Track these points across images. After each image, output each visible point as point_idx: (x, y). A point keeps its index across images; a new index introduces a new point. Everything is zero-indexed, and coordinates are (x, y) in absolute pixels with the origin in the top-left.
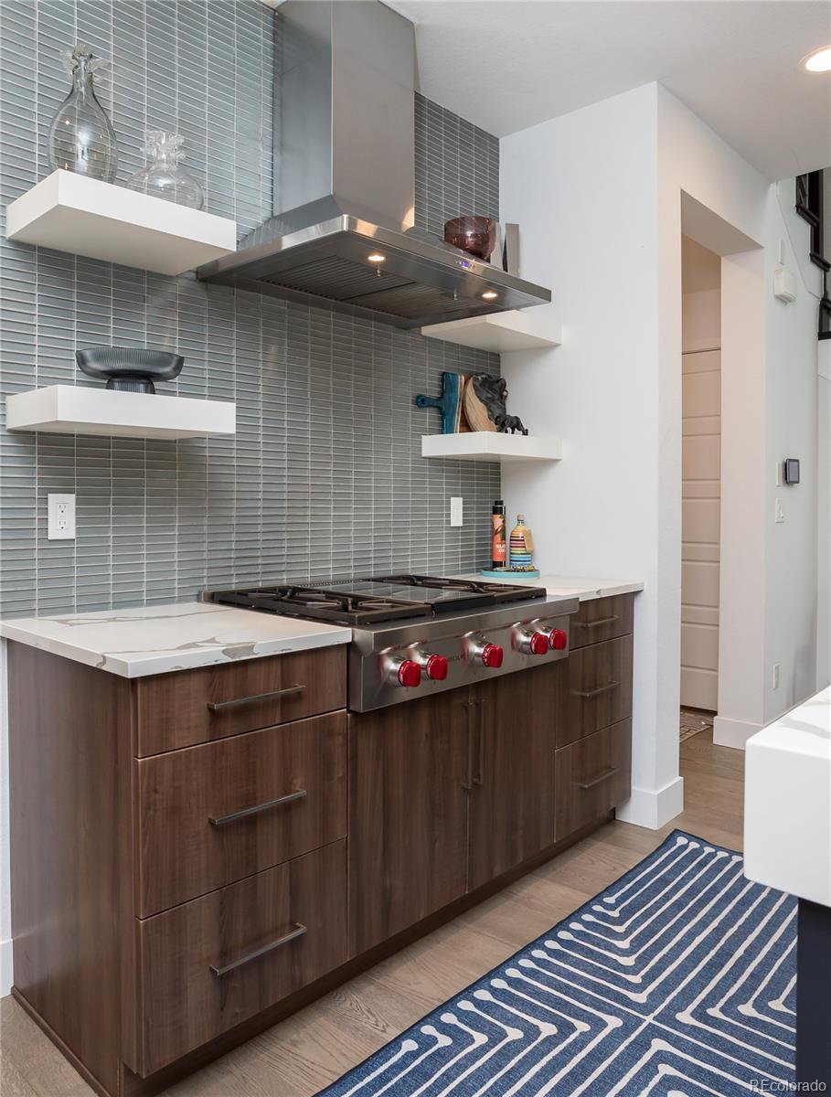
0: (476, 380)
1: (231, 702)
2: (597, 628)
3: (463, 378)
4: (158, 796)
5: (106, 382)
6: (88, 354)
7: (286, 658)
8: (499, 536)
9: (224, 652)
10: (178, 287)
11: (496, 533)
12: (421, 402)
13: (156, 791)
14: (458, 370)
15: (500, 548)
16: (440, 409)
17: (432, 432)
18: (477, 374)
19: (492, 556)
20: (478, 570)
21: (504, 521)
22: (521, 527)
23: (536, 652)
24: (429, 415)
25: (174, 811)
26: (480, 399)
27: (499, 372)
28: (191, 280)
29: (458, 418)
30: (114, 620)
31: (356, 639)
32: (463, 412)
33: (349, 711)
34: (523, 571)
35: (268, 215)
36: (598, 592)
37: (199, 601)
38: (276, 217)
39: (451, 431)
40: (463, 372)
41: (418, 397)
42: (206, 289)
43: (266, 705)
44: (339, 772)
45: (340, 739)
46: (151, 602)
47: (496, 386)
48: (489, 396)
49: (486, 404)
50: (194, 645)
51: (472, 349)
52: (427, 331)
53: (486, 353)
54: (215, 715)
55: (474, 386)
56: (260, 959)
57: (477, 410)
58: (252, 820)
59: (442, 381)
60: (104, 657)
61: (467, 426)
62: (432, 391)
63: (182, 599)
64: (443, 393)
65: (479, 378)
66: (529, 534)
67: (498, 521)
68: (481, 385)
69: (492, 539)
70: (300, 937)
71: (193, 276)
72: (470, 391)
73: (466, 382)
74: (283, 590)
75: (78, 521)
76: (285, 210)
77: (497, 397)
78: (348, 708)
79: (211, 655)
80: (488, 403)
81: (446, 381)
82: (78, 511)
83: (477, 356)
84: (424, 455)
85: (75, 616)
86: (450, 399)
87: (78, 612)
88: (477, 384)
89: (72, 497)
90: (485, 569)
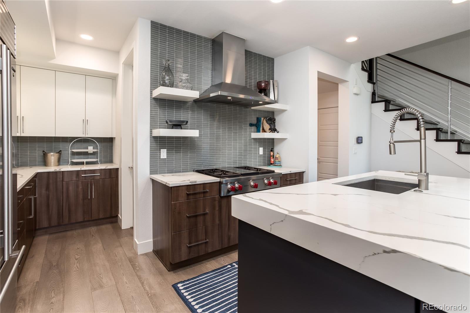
0: (266, 119)
1: (192, 192)
2: (290, 180)
3: (263, 118)
4: (176, 210)
5: (171, 127)
6: (168, 121)
7: (204, 184)
8: (272, 157)
9: (190, 182)
10: (189, 104)
11: (271, 156)
12: (251, 125)
13: (175, 209)
14: (262, 117)
15: (272, 160)
16: (256, 127)
17: (254, 132)
18: (267, 117)
19: (270, 162)
20: (263, 166)
21: (273, 153)
22: (278, 155)
23: (268, 185)
24: (254, 128)
25: (179, 213)
26: (267, 123)
27: (274, 116)
28: (192, 102)
29: (261, 128)
30: (173, 175)
31: (221, 181)
32: (263, 127)
33: (219, 196)
34: (277, 166)
35: (211, 85)
36: (290, 172)
37: (194, 172)
38: (213, 86)
39: (259, 132)
40: (263, 117)
41: (250, 124)
42: (196, 103)
43: (199, 193)
44: (217, 208)
45: (217, 202)
46: (183, 172)
47: (273, 120)
48: (270, 122)
49: (269, 125)
50: (185, 181)
51: (266, 111)
52: (252, 108)
53: (270, 112)
54: (188, 195)
55: (266, 120)
56: (198, 245)
57: (267, 126)
58: (196, 216)
59: (257, 119)
60: (166, 183)
61: (264, 131)
62: (254, 121)
63: (190, 171)
64: (257, 122)
65: (268, 118)
66: (279, 157)
67: (272, 153)
68: (268, 120)
69: (270, 158)
70: (207, 241)
71: (193, 101)
72: (265, 122)
73: (264, 120)
74: (212, 170)
75: (167, 155)
76: (216, 84)
77: (273, 122)
78: (219, 195)
79: (188, 183)
80: (270, 124)
81: (258, 120)
82: (167, 153)
83: (267, 113)
84: (252, 138)
85: (166, 174)
86: (259, 124)
87: (167, 173)
88: (267, 120)
89: (166, 150)
90: (268, 165)
